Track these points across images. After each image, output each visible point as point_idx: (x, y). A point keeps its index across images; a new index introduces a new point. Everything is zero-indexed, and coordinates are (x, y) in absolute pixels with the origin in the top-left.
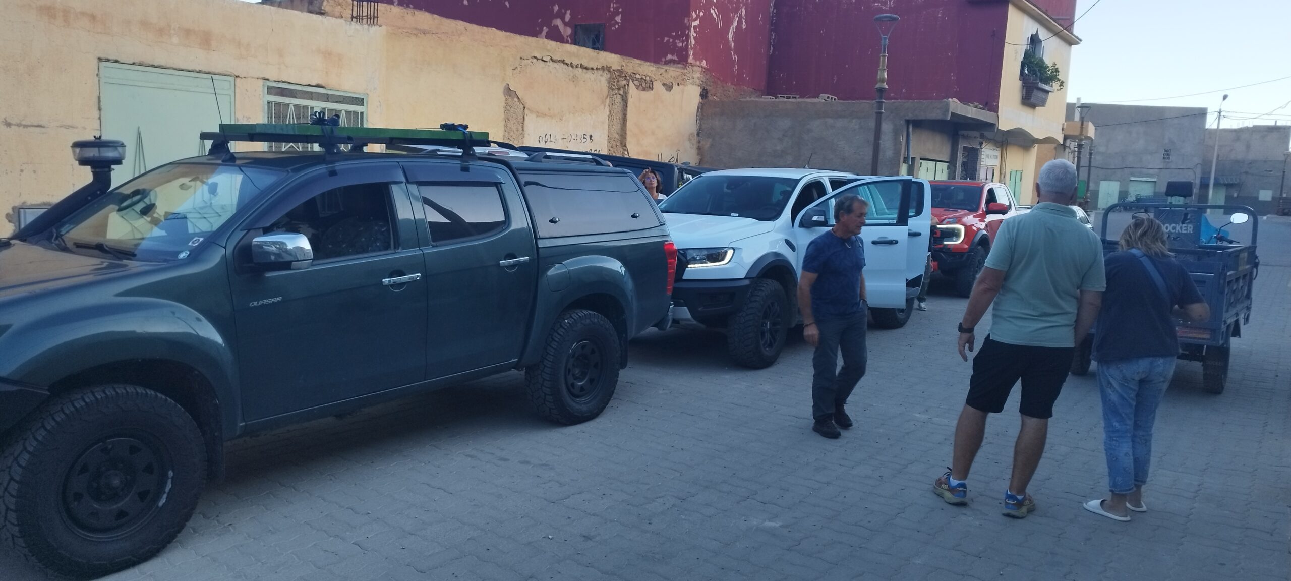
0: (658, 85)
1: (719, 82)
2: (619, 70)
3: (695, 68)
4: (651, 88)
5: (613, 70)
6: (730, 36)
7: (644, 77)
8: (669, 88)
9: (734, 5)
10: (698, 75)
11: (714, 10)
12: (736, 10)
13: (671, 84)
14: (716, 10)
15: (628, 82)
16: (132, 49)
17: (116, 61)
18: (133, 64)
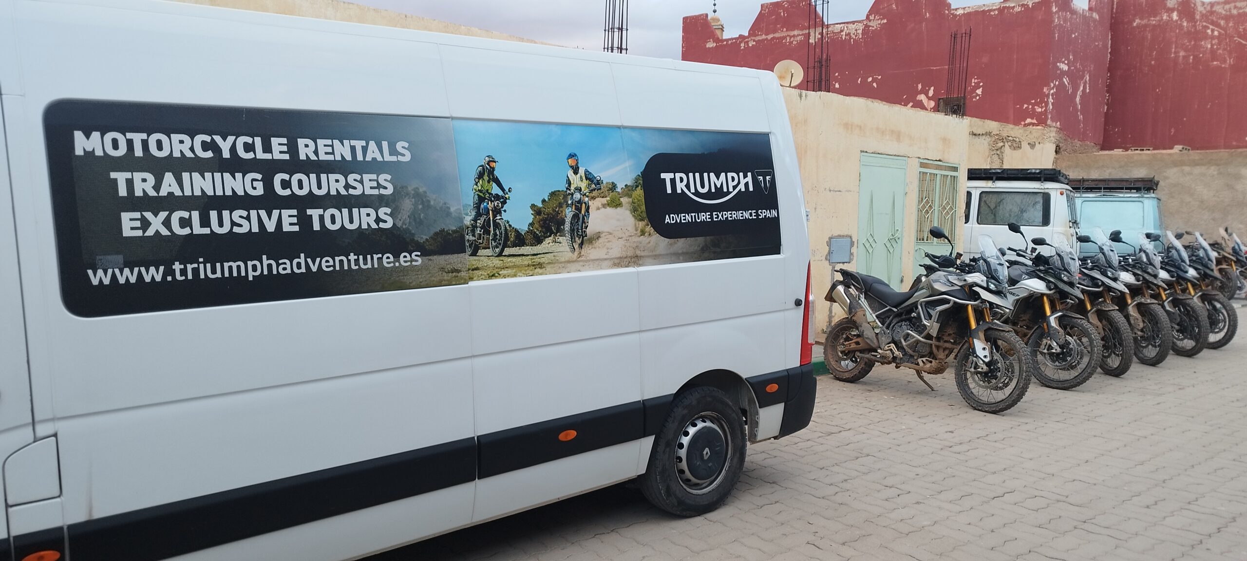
0: (1025, 145)
1: (1069, 140)
2: (997, 134)
3: (1052, 129)
4: (1020, 147)
5: (994, 134)
6: (1078, 99)
7: (1015, 138)
8: (1032, 146)
9: (1081, 73)
10: (1053, 134)
11: (1066, 79)
12: (1083, 77)
13: (1034, 143)
14: (1067, 79)
15: (1004, 143)
16: (873, 144)
17: (866, 152)
18: (872, 153)
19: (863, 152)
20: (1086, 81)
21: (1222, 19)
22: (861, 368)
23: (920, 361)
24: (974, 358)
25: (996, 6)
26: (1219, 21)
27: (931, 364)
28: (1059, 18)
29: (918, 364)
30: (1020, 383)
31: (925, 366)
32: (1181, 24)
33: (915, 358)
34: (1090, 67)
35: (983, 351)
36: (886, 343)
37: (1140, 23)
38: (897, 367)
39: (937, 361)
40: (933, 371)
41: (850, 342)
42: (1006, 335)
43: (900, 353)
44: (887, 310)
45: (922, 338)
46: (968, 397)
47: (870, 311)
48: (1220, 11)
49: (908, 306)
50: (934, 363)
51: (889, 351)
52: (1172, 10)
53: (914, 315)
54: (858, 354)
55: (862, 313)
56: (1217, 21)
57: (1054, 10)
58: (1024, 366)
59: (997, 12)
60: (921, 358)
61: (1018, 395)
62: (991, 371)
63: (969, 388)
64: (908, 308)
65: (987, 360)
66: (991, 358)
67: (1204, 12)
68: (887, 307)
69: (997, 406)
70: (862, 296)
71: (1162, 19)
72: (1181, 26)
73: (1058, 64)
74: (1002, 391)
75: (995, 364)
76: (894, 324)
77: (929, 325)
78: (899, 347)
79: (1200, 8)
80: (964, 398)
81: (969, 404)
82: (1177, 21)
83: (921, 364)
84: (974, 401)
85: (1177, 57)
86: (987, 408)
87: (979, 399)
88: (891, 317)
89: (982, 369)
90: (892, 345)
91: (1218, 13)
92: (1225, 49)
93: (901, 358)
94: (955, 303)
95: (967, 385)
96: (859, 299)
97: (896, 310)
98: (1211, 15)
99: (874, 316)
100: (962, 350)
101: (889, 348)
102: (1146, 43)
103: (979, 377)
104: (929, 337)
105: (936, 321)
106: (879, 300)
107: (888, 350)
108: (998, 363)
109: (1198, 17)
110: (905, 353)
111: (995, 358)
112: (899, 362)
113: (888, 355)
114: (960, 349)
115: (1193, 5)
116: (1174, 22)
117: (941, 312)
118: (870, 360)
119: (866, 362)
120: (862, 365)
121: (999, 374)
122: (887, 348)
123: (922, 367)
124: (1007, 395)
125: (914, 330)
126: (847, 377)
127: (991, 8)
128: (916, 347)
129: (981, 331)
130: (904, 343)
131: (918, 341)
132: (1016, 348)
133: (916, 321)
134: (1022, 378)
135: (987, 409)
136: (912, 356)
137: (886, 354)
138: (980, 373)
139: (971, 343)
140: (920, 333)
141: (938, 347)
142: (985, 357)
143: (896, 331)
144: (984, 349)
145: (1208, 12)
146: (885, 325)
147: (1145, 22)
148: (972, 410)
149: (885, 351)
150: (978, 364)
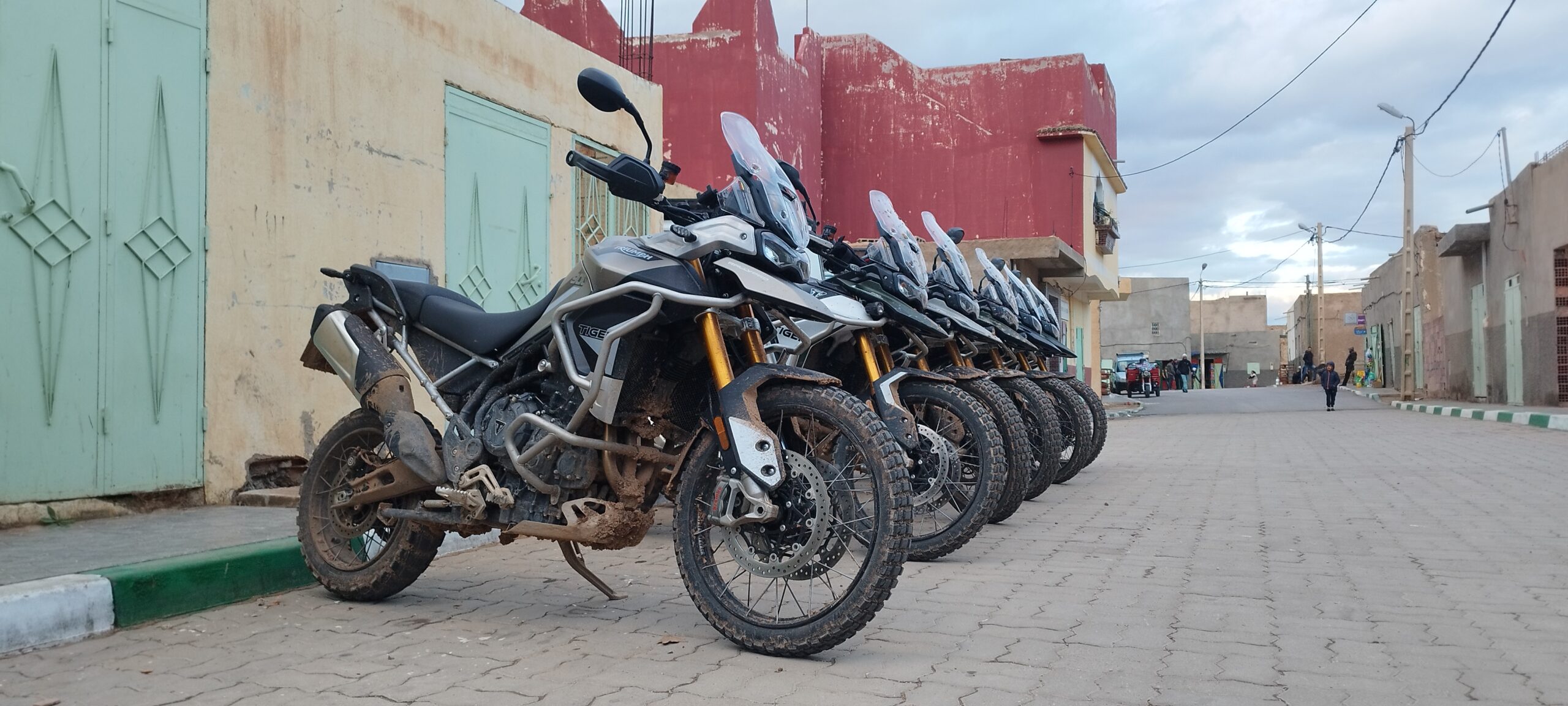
9: (792, 142)
12: (795, 146)
16: (474, 75)
17: (459, 88)
18: (472, 93)
19: (452, 85)
20: (798, 154)
21: (942, 91)
22: (398, 552)
23: (567, 508)
24: (732, 480)
25: (683, 38)
26: (939, 93)
27: (599, 516)
28: (763, 61)
29: (562, 521)
30: (881, 545)
31: (584, 525)
32: (898, 94)
33: (554, 501)
34: (803, 137)
35: (760, 453)
36: (465, 464)
37: (854, 91)
38: (506, 539)
39: (620, 505)
40: (609, 536)
41: (367, 476)
42: (823, 395)
43: (507, 490)
44: (470, 367)
45: (571, 431)
46: (720, 610)
47: (421, 374)
48: (939, 80)
49: (528, 343)
50: (612, 513)
51: (475, 491)
52: (888, 76)
53: (544, 365)
54: (388, 510)
55: (394, 382)
56: (937, 94)
57: (758, 50)
58: (890, 486)
59: (685, 47)
60: (570, 499)
61: (879, 585)
62: (785, 515)
63: (718, 579)
64: (529, 350)
65: (773, 480)
66: (784, 475)
67: (923, 81)
68: (470, 358)
69: (814, 630)
70: (401, 338)
71: (878, 87)
72: (899, 97)
73: (766, 124)
74: (823, 576)
75: (796, 494)
76: (488, 402)
77: (588, 384)
78: (504, 473)
79: (918, 77)
80: (706, 616)
81: (723, 632)
82: (893, 90)
83: (571, 518)
84: (739, 622)
85: (897, 135)
86: (781, 641)
87: (752, 612)
88: (481, 387)
89: (760, 510)
90: (484, 469)
91: (937, 84)
92: (947, 128)
93: (512, 509)
94: (667, 303)
95: (713, 570)
96: (393, 347)
97: (496, 364)
98: (930, 85)
99: (432, 388)
100: (692, 462)
101: (475, 479)
102: (861, 116)
103: (749, 539)
104: (590, 426)
105: (609, 372)
106: (448, 342)
107: (470, 487)
108: (809, 486)
109: (916, 87)
110: (524, 492)
111: (797, 470)
112: (506, 521)
113: (470, 502)
114: (687, 459)
115: (910, 72)
116: (891, 91)
117: (626, 339)
118: (425, 525)
119: (414, 534)
120: (404, 545)
121: (812, 524)
122: (469, 481)
123: (575, 529)
124: (840, 592)
125: (547, 413)
126: (360, 585)
127: (676, 40)
128: (554, 467)
129: (749, 392)
130: (515, 456)
131: (558, 445)
132: (858, 432)
133: (553, 387)
134: (886, 529)
135: (781, 646)
136: (543, 498)
137: (465, 498)
138: (755, 525)
139: (720, 431)
140: (563, 419)
141: (621, 461)
142: (767, 470)
143: (493, 423)
144: (762, 445)
145: (927, 81)
146: (463, 410)
147: (858, 89)
148: (734, 653)
149: (464, 489)
150: (747, 496)
